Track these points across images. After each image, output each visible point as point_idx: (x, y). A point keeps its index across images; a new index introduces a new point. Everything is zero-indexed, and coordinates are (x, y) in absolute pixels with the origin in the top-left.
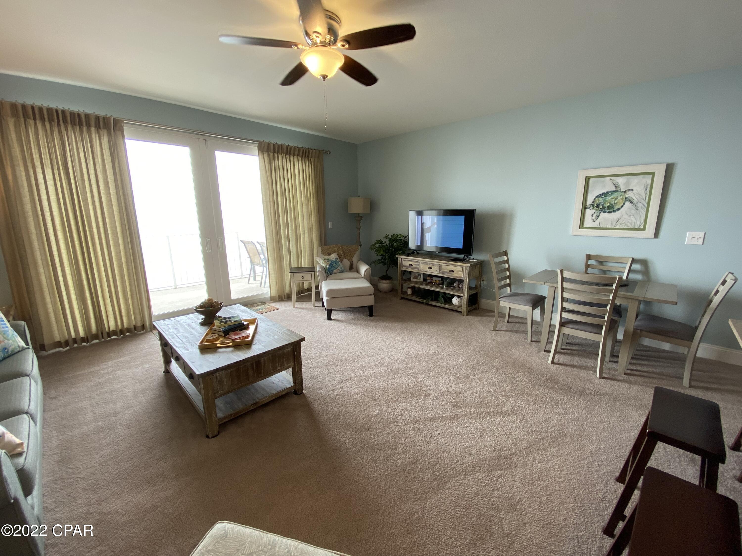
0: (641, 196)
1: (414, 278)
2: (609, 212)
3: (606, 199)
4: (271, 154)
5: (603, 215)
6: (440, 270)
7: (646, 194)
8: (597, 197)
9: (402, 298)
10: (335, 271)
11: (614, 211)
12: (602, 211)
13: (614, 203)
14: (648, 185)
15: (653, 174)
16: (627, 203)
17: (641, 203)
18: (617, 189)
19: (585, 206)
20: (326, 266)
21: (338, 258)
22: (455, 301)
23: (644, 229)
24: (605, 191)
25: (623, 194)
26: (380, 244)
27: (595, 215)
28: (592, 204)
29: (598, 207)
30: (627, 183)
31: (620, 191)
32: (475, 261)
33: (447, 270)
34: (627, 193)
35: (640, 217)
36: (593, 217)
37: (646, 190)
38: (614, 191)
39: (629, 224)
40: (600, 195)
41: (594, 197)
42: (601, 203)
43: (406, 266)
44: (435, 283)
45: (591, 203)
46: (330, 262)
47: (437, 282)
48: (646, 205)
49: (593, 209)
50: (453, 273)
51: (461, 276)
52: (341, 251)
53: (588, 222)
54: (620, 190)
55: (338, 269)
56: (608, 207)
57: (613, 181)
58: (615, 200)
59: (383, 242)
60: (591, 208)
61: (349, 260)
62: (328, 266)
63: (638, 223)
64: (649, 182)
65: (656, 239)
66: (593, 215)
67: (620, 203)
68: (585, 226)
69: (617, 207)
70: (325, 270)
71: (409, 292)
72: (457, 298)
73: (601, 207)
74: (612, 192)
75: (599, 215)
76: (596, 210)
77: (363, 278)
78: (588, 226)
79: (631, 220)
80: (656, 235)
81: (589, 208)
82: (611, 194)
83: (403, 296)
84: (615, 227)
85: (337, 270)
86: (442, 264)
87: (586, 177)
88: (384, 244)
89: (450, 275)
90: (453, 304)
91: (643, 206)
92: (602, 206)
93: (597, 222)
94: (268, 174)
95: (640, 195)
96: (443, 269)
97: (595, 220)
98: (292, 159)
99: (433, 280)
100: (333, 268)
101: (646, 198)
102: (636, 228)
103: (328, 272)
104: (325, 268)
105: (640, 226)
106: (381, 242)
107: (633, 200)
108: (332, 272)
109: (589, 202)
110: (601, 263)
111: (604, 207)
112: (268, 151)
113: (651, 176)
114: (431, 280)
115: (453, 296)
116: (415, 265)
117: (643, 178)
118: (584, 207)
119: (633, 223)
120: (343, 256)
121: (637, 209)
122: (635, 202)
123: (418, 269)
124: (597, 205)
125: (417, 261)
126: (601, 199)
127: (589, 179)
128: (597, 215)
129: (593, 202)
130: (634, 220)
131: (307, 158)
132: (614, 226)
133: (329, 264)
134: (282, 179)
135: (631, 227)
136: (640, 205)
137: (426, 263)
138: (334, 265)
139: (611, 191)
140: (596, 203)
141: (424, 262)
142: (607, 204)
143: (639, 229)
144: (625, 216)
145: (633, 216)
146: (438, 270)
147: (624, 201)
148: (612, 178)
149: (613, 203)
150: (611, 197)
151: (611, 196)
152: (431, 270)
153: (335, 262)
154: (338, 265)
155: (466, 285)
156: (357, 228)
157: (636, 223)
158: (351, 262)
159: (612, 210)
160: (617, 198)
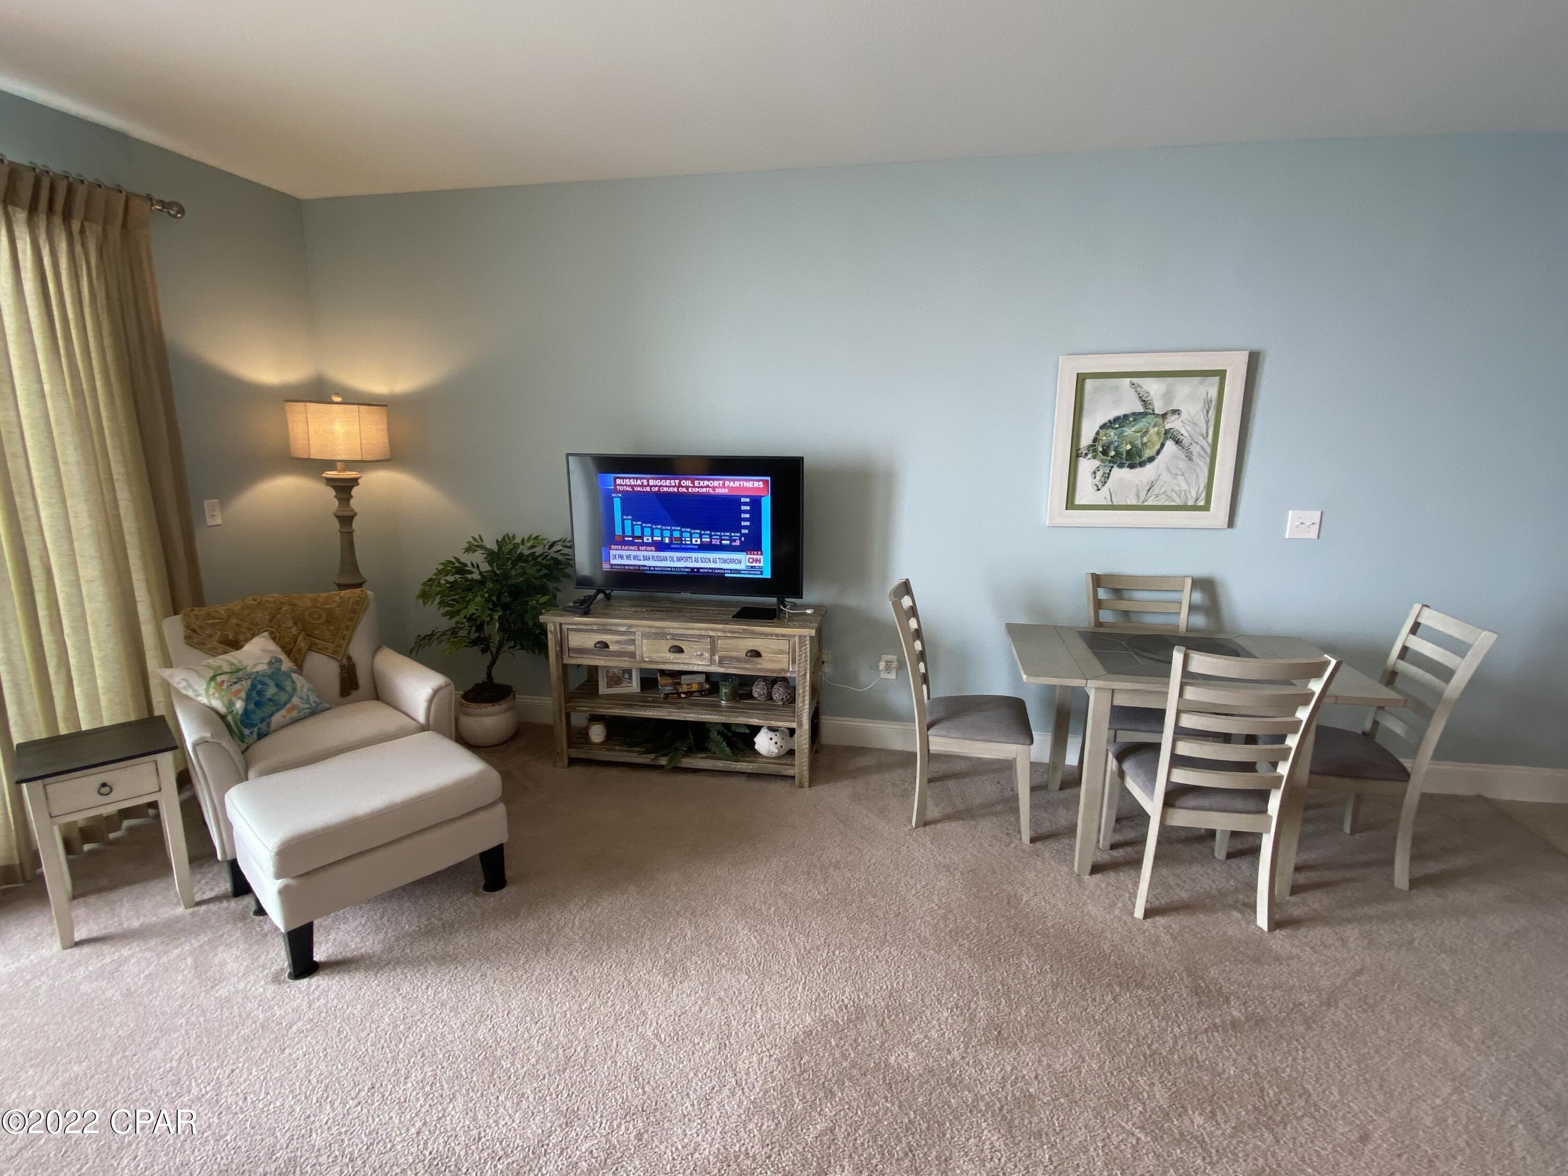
0: (1197, 428)
1: (609, 686)
2: (1132, 466)
3: (1123, 432)
6: (713, 652)
7: (1207, 422)
8: (1103, 427)
9: (572, 762)
10: (277, 719)
11: (1142, 464)
12: (1114, 463)
13: (1142, 443)
14: (1211, 401)
15: (1221, 374)
16: (1170, 445)
18: (1146, 410)
20: (231, 704)
21: (283, 657)
22: (764, 743)
23: (1206, 508)
24: (1119, 412)
25: (1160, 420)
26: (457, 577)
27: (1099, 474)
28: (1092, 446)
29: (1105, 453)
30: (1168, 396)
31: (1154, 414)
32: (809, 611)
33: (737, 650)
34: (1168, 420)
35: (1198, 478)
36: (1095, 477)
37: (1208, 412)
38: (1140, 414)
39: (1174, 496)
40: (1110, 421)
41: (1097, 428)
42: (1111, 443)
43: (581, 651)
44: (689, 694)
45: (1090, 442)
46: (246, 684)
47: (695, 687)
48: (1209, 450)
49: (1094, 457)
50: (758, 660)
51: (785, 666)
52: (291, 624)
53: (1086, 493)
54: (1153, 410)
55: (294, 708)
56: (1128, 452)
57: (1139, 389)
58: (1142, 437)
59: (470, 568)
60: (1090, 456)
61: (333, 655)
62: (239, 705)
63: (1194, 493)
64: (1213, 393)
65: (1229, 530)
66: (1094, 473)
67: (1154, 444)
68: (1077, 502)
69: (1147, 453)
70: (228, 726)
71: (597, 733)
72: (771, 734)
73: (1113, 453)
74: (1137, 416)
75: (1109, 474)
76: (1102, 461)
77: (423, 728)
78: (1085, 501)
79: (1179, 486)
80: (1232, 521)
81: (1086, 454)
82: (1135, 420)
83: (575, 753)
84: (1146, 503)
85: (288, 711)
86: (720, 634)
87: (1078, 375)
88: (471, 572)
89: (747, 666)
90: (757, 754)
91: (1202, 453)
92: (1116, 449)
93: (1105, 490)
95: (1195, 424)
96: (724, 650)
97: (1100, 486)
99: (680, 684)
100: (268, 709)
101: (1207, 433)
102: (1190, 503)
103: (246, 731)
104: (223, 717)
105: (1197, 500)
106: (461, 569)
107: (1182, 438)
108: (264, 726)
109: (1086, 440)
110: (1118, 592)
111: (1118, 454)
113: (1217, 379)
114: (675, 684)
115: (756, 730)
116: (618, 642)
117: (1201, 383)
118: (1076, 455)
119: (1183, 494)
120: (303, 645)
122: (1186, 442)
123: (632, 655)
124: (1103, 447)
125: (624, 629)
126: (1112, 433)
127: (1084, 380)
128: (1104, 473)
129: (1095, 440)
130: (1184, 486)
132: (1143, 502)
133: (243, 695)
135: (1178, 502)
136: (1195, 449)
137: (660, 635)
138: (271, 691)
139: (1134, 414)
140: (1101, 443)
141: (653, 630)
142: (1126, 445)
143: (1195, 508)
144: (1166, 477)
145: (1183, 475)
146: (707, 655)
147: (1162, 440)
148: (1135, 380)
149: (1138, 442)
150: (1133, 429)
151: (1133, 426)
152: (677, 655)
153: (271, 677)
154: (288, 685)
155: (804, 692)
156: (337, 517)
157: (1190, 492)
158: (345, 661)
159: (1138, 460)
160: (1147, 432)
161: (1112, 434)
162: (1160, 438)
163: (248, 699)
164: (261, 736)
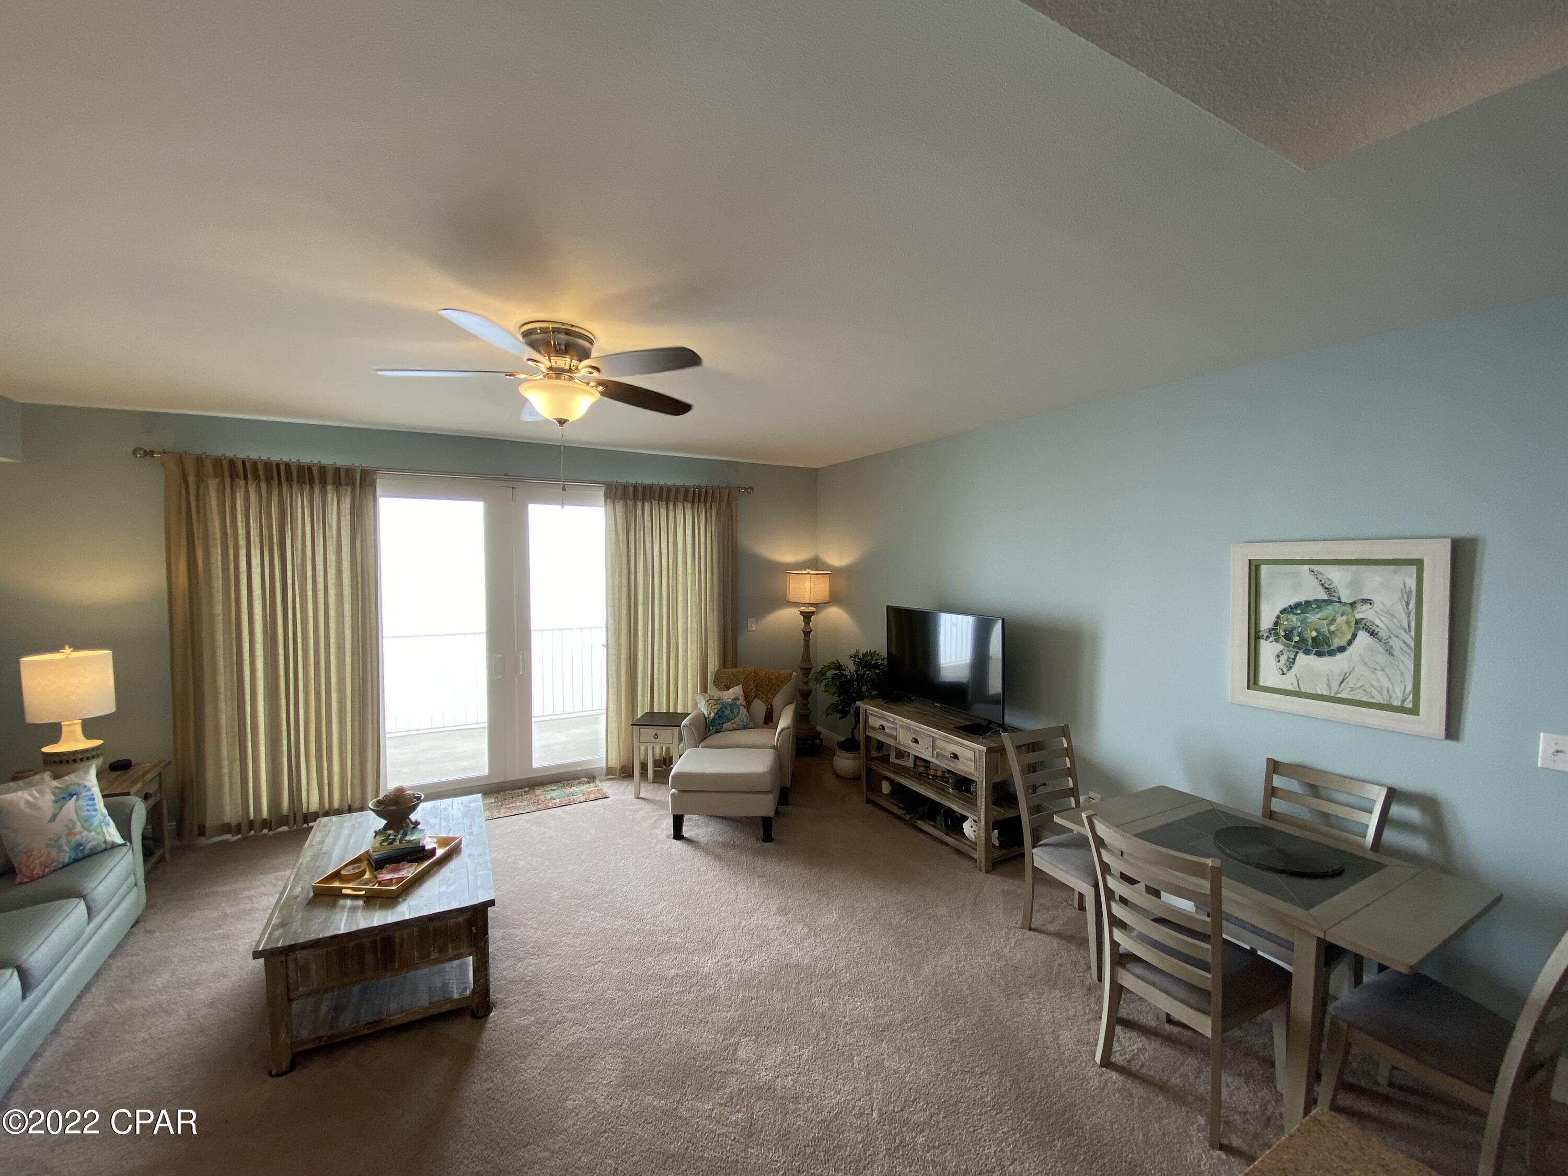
0: (1395, 621)
1: (897, 757)
2: (1320, 654)
3: (1305, 619)
4: (630, 503)
5: (1303, 659)
6: (933, 749)
7: (1407, 615)
8: (1283, 611)
9: (869, 801)
10: (726, 726)
11: (1331, 653)
12: (1300, 648)
13: (1329, 631)
14: (1411, 591)
15: (1418, 564)
16: (1363, 636)
17: (1397, 637)
18: (1331, 598)
19: (1257, 631)
20: (710, 714)
21: (742, 698)
22: (968, 829)
23: (1415, 711)
24: (1301, 598)
25: (1348, 609)
26: (837, 672)
27: (1283, 658)
28: (1273, 629)
29: (1288, 637)
30: (1355, 584)
31: (1340, 602)
33: (946, 751)
34: (1359, 609)
35: (1402, 674)
36: (1279, 661)
37: (1407, 604)
38: (1324, 601)
39: (1375, 693)
40: (1290, 606)
41: (1277, 613)
42: (1294, 628)
43: (873, 728)
44: (934, 777)
45: (1271, 626)
46: (719, 707)
47: (939, 774)
48: (1411, 644)
49: (1277, 641)
50: (956, 760)
51: (972, 771)
52: (751, 683)
53: (1269, 674)
54: (1339, 599)
55: (735, 722)
56: (1313, 639)
57: (1319, 576)
58: (1329, 625)
60: (1271, 639)
61: (766, 703)
62: (712, 715)
63: (1399, 693)
64: (1412, 583)
65: (1451, 744)
66: (1278, 656)
67: (1343, 634)
68: (1262, 682)
69: (1337, 642)
70: (704, 723)
71: (886, 789)
72: (973, 824)
73: (1297, 639)
74: (1320, 604)
75: (1294, 659)
76: (1285, 645)
78: (1269, 684)
79: (1378, 680)
80: (1452, 730)
81: (1268, 637)
82: (1318, 607)
83: (872, 796)
84: (1339, 695)
85: (732, 724)
86: (937, 737)
87: (1250, 561)
88: (845, 670)
89: (952, 764)
90: (965, 837)
91: (1404, 647)
92: (1300, 635)
93: (1291, 675)
94: (622, 536)
95: (1393, 616)
96: (939, 748)
97: (1285, 670)
98: (671, 507)
99: (929, 768)
100: (724, 720)
101: (1409, 627)
102: (1396, 703)
103: (712, 728)
104: (706, 719)
105: (1404, 701)
106: (839, 667)
107: (1377, 630)
108: (719, 727)
109: (1266, 622)
111: (1303, 640)
112: (624, 497)
113: (1413, 569)
115: (964, 818)
116: (889, 727)
117: (1395, 572)
118: (1255, 637)
119: (1385, 692)
120: (753, 694)
121: (1391, 654)
122: (1383, 634)
123: (895, 738)
124: (1285, 631)
125: (892, 720)
127: (1257, 567)
128: (1289, 658)
129: (1276, 624)
130: (1385, 683)
131: (702, 505)
132: (1336, 694)
133: (716, 711)
134: (648, 545)
135: (1378, 699)
136: (1396, 644)
137: (908, 729)
138: (728, 712)
139: (1316, 601)
140: (1282, 627)
141: (905, 725)
142: (1311, 631)
143: (1402, 710)
144: (1362, 670)
145: (1383, 670)
146: (930, 749)
147: (1352, 630)
148: (1315, 568)
149: (1325, 630)
151: (1317, 613)
152: (915, 744)
153: (731, 705)
154: (736, 711)
155: (982, 795)
156: (804, 632)
157: (1394, 691)
158: (769, 706)
159: (1326, 648)
160: (1333, 620)
161: (1294, 619)
162: (1350, 627)
163: (716, 714)
164: (717, 732)
